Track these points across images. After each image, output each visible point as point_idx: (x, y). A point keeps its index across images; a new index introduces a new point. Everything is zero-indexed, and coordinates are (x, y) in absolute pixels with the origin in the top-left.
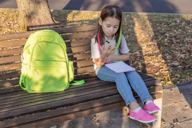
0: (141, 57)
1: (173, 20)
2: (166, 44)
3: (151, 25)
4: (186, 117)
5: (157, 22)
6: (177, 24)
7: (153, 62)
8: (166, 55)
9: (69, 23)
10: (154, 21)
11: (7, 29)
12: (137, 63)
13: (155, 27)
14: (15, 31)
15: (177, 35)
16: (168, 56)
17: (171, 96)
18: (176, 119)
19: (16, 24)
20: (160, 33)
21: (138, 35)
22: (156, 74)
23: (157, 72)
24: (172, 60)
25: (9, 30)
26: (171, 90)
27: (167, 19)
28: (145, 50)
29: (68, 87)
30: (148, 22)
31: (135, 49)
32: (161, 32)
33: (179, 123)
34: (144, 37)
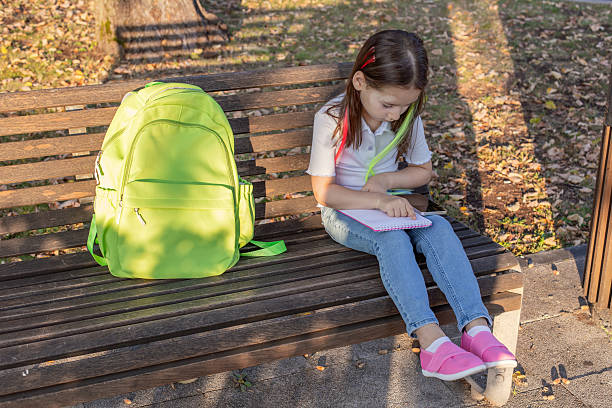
0: (468, 148)
1: (579, 22)
2: (550, 105)
3: (508, 38)
4: (590, 363)
5: (526, 28)
6: (590, 35)
7: (504, 168)
8: (546, 145)
9: (247, 16)
10: (518, 24)
11: (52, 29)
12: (454, 169)
13: (521, 45)
14: (76, 38)
15: (587, 76)
16: (552, 149)
17: (550, 287)
18: (561, 367)
19: (83, 12)
20: (535, 67)
21: (462, 70)
22: (510, 209)
23: (513, 203)
24: (564, 163)
25: (60, 33)
26: (554, 268)
27: (561, 16)
28: (481, 125)
29: (235, 263)
30: (498, 24)
31: (451, 117)
32: (537, 62)
33: (568, 382)
34: (482, 76)
